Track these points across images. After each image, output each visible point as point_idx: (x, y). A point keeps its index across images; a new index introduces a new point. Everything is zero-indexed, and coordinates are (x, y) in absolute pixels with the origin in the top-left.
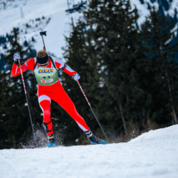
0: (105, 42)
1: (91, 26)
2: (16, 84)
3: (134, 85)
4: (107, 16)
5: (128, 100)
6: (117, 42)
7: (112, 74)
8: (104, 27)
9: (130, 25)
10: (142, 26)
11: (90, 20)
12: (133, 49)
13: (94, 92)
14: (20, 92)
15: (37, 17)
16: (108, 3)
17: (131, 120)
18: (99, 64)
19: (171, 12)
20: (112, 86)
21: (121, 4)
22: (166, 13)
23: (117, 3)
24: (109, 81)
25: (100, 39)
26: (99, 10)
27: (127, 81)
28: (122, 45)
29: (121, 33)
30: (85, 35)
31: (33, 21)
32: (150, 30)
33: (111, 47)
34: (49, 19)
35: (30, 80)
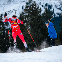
0: (30, 19)
1: (26, 14)
2: (1, 32)
3: (40, 33)
4: (31, 11)
5: (38, 38)
6: (34, 19)
7: (33, 29)
8: (30, 14)
9: (39, 14)
10: (43, 14)
11: (26, 12)
12: (39, 22)
13: (27, 35)
14: (3, 35)
15: (9, 10)
16: (32, 6)
17: (39, 44)
18: (28, 26)
19: (52, 10)
20: (33, 33)
21: (36, 7)
22: (50, 10)
23: (35, 7)
24: (32, 32)
25: (29, 18)
26: (29, 8)
27: (38, 32)
28: (36, 20)
29: (36, 16)
30: (24, 17)
31: (7, 12)
32: (45, 15)
33: (32, 21)
34: (13, 11)
35: (6, 31)
